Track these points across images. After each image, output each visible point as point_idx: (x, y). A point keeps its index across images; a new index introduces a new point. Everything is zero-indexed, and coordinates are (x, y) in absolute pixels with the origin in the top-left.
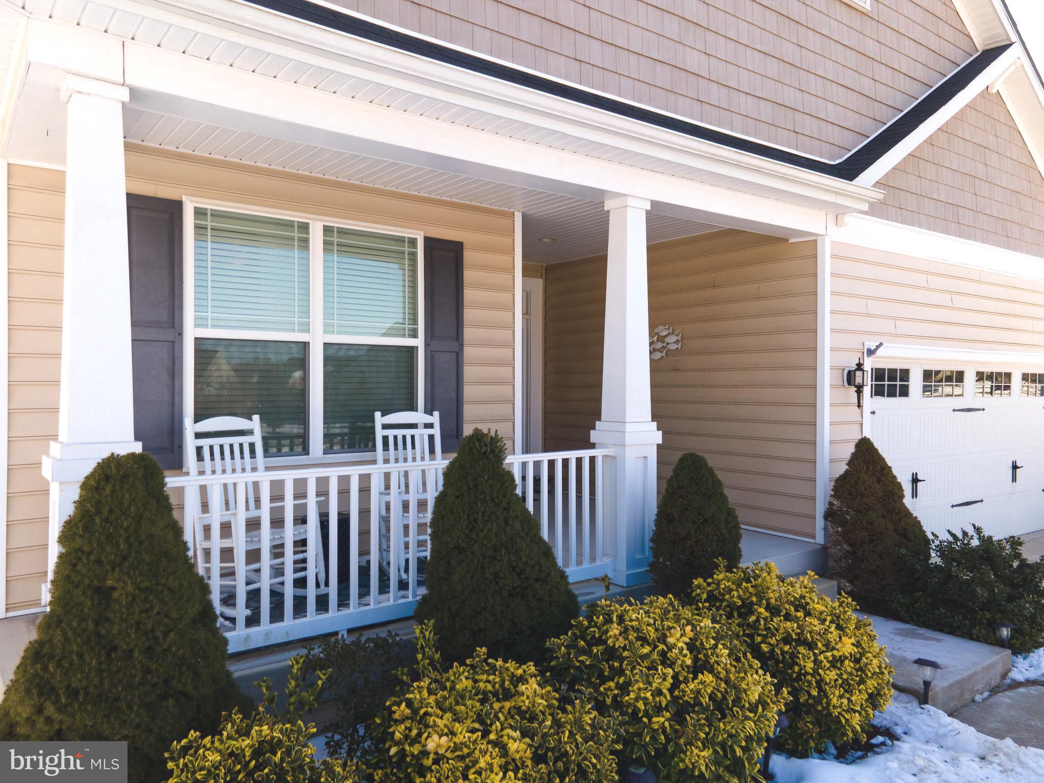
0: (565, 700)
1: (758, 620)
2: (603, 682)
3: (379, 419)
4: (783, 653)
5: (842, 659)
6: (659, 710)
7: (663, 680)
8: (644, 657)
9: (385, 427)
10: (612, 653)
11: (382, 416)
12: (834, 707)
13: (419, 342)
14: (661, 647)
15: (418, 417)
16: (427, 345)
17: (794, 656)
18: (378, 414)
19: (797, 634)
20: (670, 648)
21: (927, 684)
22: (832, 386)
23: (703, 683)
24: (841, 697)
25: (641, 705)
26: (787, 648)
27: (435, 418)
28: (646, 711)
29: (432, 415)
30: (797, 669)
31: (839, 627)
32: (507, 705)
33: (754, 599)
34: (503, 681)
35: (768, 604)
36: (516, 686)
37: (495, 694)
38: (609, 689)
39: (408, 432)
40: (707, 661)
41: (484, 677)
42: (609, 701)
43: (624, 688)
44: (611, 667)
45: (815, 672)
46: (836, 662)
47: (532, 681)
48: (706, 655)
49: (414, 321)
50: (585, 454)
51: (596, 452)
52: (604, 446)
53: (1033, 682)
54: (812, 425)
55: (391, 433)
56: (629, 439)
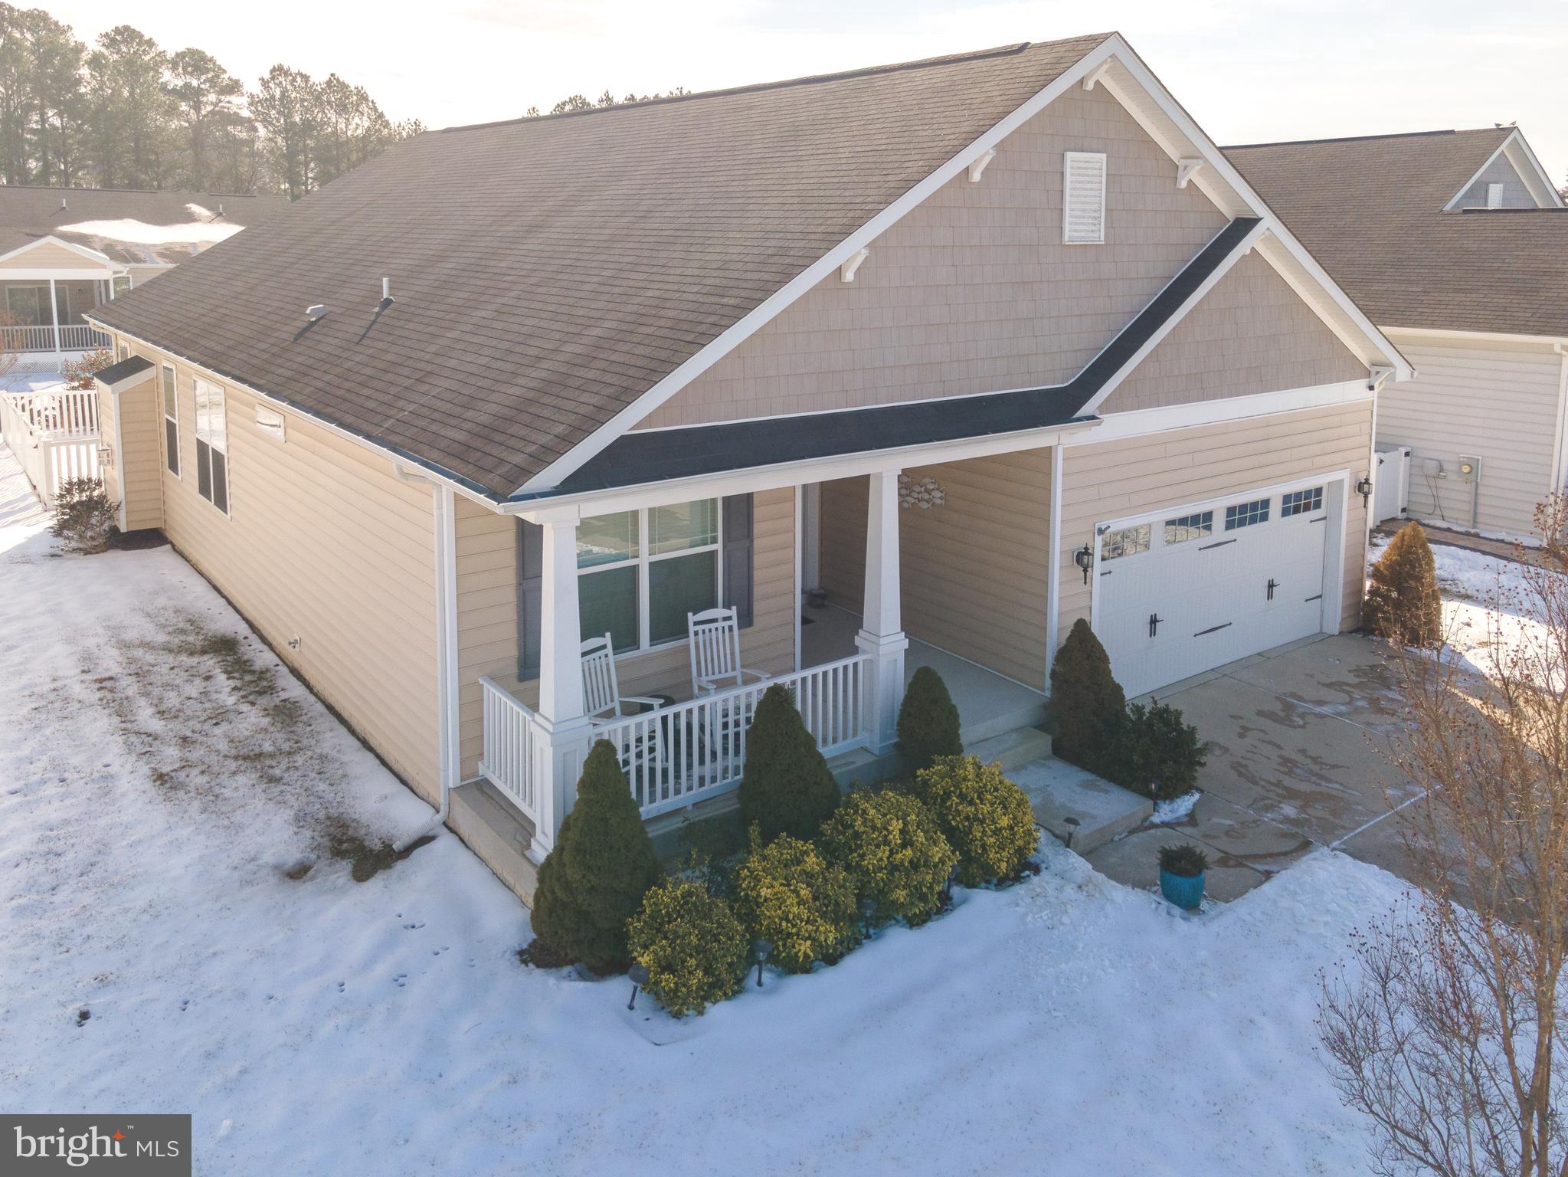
0: (830, 865)
1: (952, 804)
2: (851, 854)
3: (691, 618)
4: (964, 826)
5: (1000, 829)
6: (881, 869)
7: (883, 853)
8: (873, 839)
9: (696, 623)
10: (857, 835)
11: (694, 615)
12: (991, 859)
13: (718, 547)
14: (885, 832)
15: (719, 612)
16: (724, 547)
17: (970, 828)
18: (690, 614)
19: (973, 814)
20: (890, 833)
21: (1070, 835)
22: (1061, 568)
23: (904, 855)
24: (996, 853)
25: (870, 867)
26: (967, 824)
27: (733, 612)
28: (874, 869)
29: (730, 609)
30: (971, 837)
31: (1005, 807)
32: (799, 868)
33: (952, 789)
34: (796, 854)
35: (961, 792)
36: (803, 856)
37: (792, 861)
38: (854, 857)
39: (713, 626)
40: (911, 840)
41: (785, 851)
42: (854, 864)
43: (862, 856)
44: (856, 844)
45: (981, 839)
46: (997, 832)
47: (812, 854)
48: (911, 836)
49: (714, 529)
50: (849, 661)
51: (858, 659)
52: (865, 652)
53: (1165, 824)
54: (1044, 598)
55: (700, 628)
56: (883, 650)
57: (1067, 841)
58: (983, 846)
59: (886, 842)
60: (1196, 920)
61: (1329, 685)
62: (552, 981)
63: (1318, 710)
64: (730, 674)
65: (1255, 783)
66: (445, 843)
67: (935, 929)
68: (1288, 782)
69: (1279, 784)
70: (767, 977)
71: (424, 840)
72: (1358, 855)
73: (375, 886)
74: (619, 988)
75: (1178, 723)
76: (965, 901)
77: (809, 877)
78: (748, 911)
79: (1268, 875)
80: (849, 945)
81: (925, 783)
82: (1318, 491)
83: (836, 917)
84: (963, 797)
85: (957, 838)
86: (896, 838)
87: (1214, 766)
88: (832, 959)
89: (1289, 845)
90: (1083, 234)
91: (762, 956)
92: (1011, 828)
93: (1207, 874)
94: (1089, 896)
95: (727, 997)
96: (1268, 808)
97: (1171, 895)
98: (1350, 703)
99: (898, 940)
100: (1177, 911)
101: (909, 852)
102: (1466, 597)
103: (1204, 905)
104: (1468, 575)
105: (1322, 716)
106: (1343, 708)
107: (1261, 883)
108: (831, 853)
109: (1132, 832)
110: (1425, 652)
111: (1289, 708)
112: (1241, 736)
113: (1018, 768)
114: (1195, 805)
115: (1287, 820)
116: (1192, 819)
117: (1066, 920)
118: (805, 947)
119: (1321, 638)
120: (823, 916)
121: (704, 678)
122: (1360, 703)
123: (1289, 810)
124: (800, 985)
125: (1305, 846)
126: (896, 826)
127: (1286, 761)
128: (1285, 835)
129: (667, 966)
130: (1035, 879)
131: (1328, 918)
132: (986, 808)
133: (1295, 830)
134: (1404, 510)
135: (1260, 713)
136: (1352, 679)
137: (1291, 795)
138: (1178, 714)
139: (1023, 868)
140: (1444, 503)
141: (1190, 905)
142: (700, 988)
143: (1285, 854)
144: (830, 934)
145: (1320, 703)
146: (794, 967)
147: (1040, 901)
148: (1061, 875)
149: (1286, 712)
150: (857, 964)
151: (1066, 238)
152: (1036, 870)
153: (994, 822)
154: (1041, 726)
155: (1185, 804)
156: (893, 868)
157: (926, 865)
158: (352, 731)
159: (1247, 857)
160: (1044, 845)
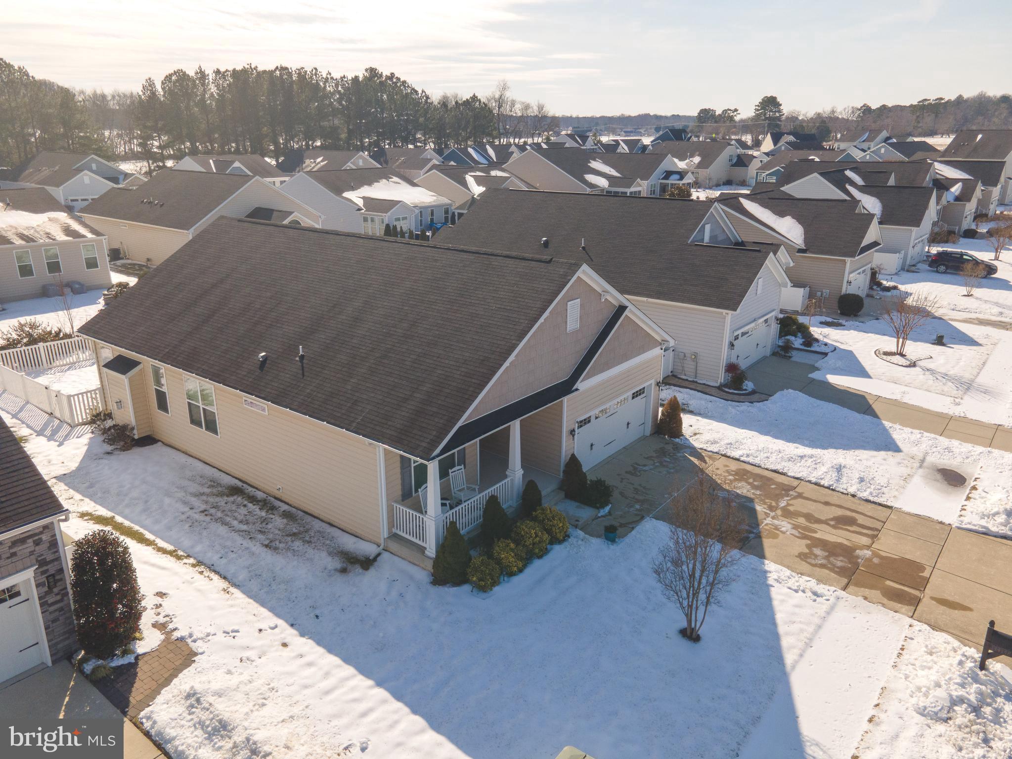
0: (517, 545)
1: (546, 522)
2: (522, 541)
3: (450, 471)
5: (559, 527)
6: (531, 544)
7: (531, 540)
8: (527, 536)
9: (452, 472)
10: (522, 536)
12: (558, 536)
14: (530, 534)
19: (552, 524)
20: (532, 534)
21: (577, 524)
22: (566, 437)
23: (536, 540)
24: (559, 534)
26: (551, 527)
28: (529, 545)
30: (552, 531)
32: (509, 548)
33: (545, 517)
34: (508, 544)
36: (510, 544)
37: (507, 546)
39: (457, 472)
40: (537, 535)
41: (505, 544)
42: (523, 544)
43: (525, 542)
44: (523, 538)
45: (555, 531)
47: (512, 543)
50: (506, 481)
51: (509, 479)
52: (510, 476)
53: (602, 516)
54: (560, 446)
55: (453, 474)
56: (516, 475)
57: (576, 527)
58: (556, 533)
59: (532, 537)
60: (615, 545)
61: (647, 458)
62: (446, 589)
63: (644, 468)
64: (463, 487)
65: (627, 499)
66: (386, 556)
67: (546, 559)
68: (637, 497)
69: (634, 498)
70: (505, 578)
71: (379, 555)
72: (657, 518)
73: (372, 572)
74: (467, 588)
75: (605, 484)
76: (552, 549)
77: (512, 550)
78: (499, 562)
79: (633, 528)
80: (525, 566)
81: (536, 516)
82: (644, 388)
83: (521, 559)
84: (548, 519)
85: (549, 532)
86: (534, 535)
87: (616, 494)
88: (521, 571)
89: (638, 518)
90: (573, 328)
91: (505, 573)
92: (562, 526)
93: (617, 532)
94: (585, 542)
95: (497, 585)
96: (631, 507)
97: (607, 538)
98: (654, 465)
99: (537, 563)
100: (610, 543)
101: (538, 539)
102: (691, 412)
103: (617, 540)
104: (693, 402)
105: (645, 471)
106: (652, 467)
107: (631, 531)
108: (517, 543)
109: (593, 520)
110: (677, 440)
111: (635, 469)
112: (621, 482)
113: (556, 504)
114: (610, 509)
115: (637, 510)
116: (610, 513)
117: (581, 550)
118: (515, 569)
119: (644, 438)
120: (518, 560)
121: (455, 490)
122: (657, 464)
123: (637, 507)
124: (515, 579)
125: (642, 518)
126: (533, 532)
127: (635, 489)
128: (636, 515)
129: (480, 580)
130: (570, 540)
131: (650, 539)
132: (556, 522)
133: (639, 513)
134: (671, 372)
135: (626, 472)
136: (655, 455)
137: (638, 501)
138: (605, 481)
139: (567, 536)
140: (686, 369)
141: (613, 541)
142: (491, 583)
143: (637, 521)
144: (520, 564)
145: (645, 466)
146: (511, 574)
147: (572, 546)
148: (576, 537)
149: (635, 471)
150: (528, 571)
151: (568, 331)
152: (569, 537)
153: (558, 525)
154: (560, 488)
155: (607, 509)
156: (534, 544)
157: (542, 541)
158: (322, 521)
159: (626, 524)
160: (571, 530)
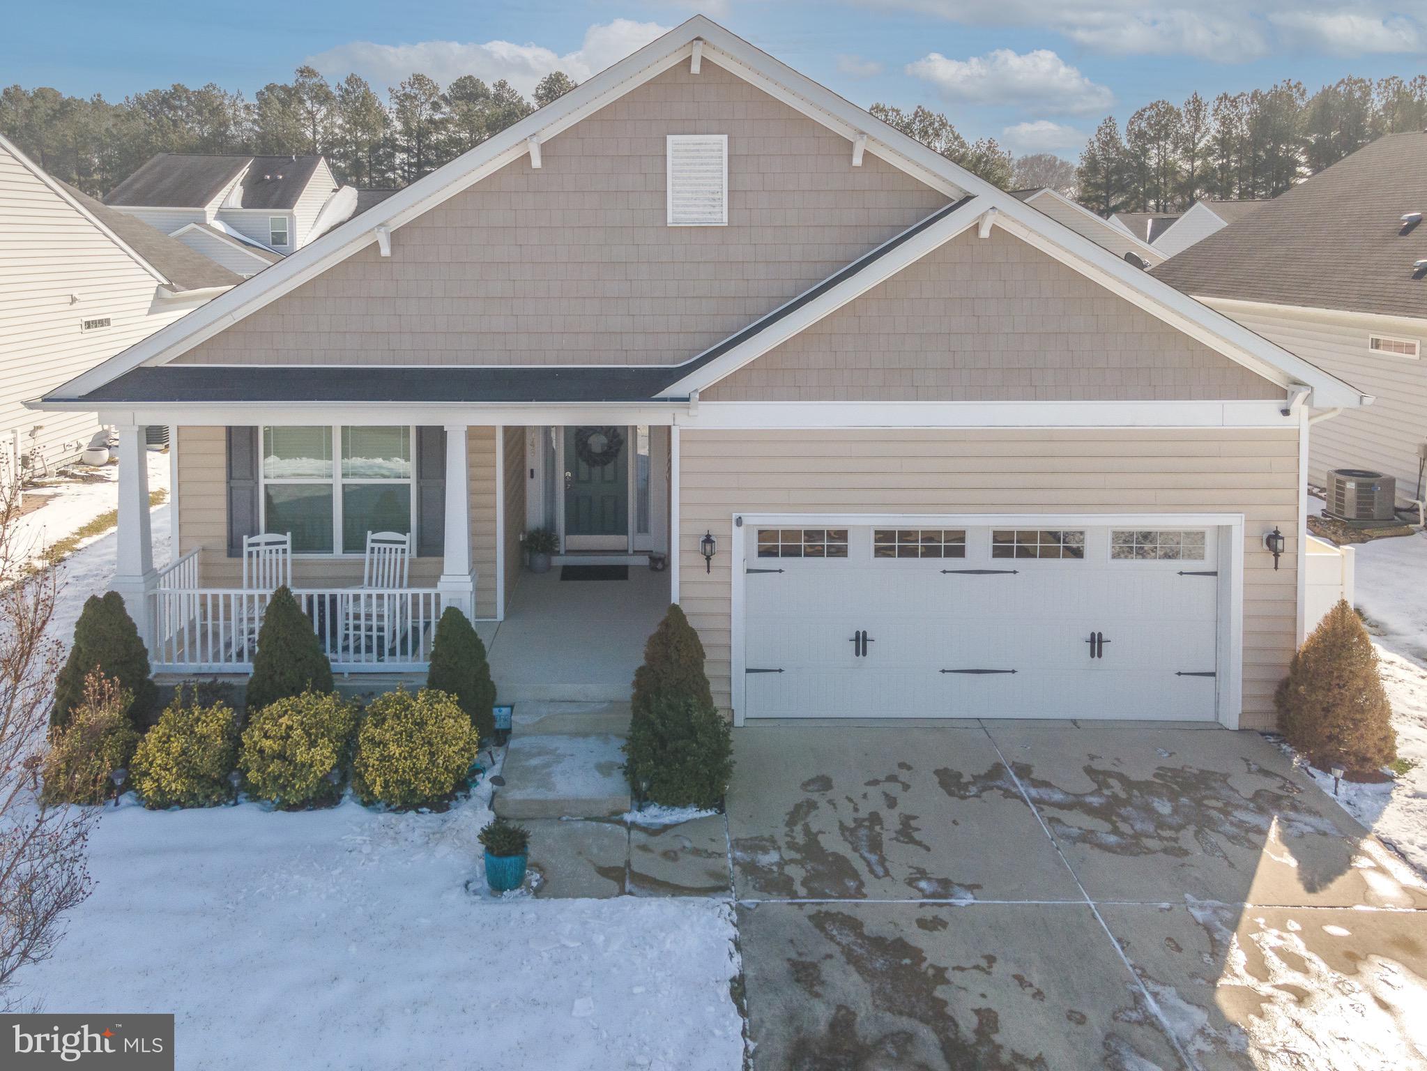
3: (370, 536)
11: (373, 533)
13: (412, 482)
15: (396, 536)
16: (417, 483)
18: (369, 533)
27: (407, 538)
39: (388, 546)
53: (631, 824)
55: (376, 545)
61: (1095, 772)
65: (789, 824)
69: (814, 833)
90: (696, 216)
98: (1079, 795)
105: (1010, 796)
106: (1057, 797)
109: (588, 819)
112: (872, 783)
118: (150, 787)
119: (1202, 728)
122: (1095, 799)
123: (770, 857)
127: (871, 819)
128: (715, 874)
135: (941, 772)
136: (1143, 776)
137: (804, 847)
145: (1041, 784)
149: (976, 780)
151: (670, 220)
